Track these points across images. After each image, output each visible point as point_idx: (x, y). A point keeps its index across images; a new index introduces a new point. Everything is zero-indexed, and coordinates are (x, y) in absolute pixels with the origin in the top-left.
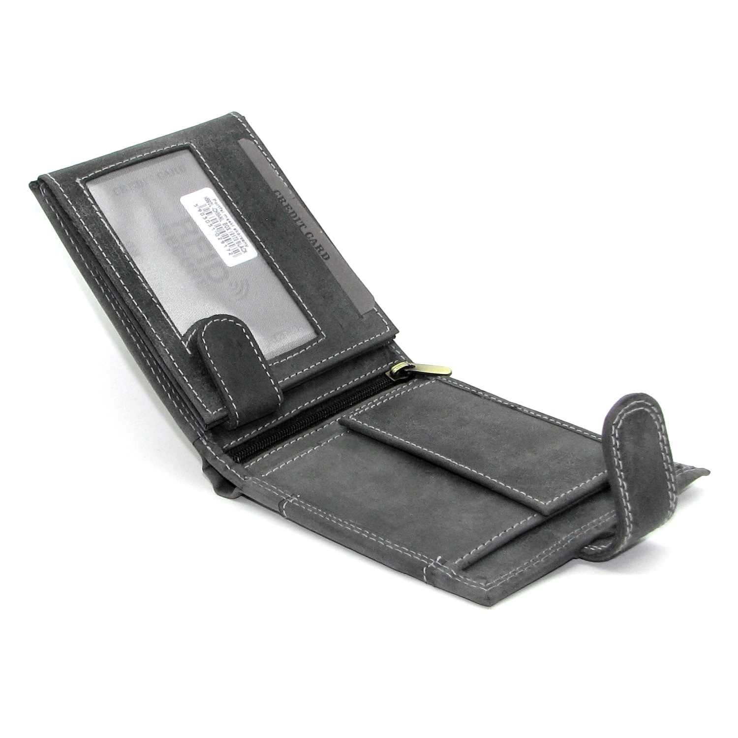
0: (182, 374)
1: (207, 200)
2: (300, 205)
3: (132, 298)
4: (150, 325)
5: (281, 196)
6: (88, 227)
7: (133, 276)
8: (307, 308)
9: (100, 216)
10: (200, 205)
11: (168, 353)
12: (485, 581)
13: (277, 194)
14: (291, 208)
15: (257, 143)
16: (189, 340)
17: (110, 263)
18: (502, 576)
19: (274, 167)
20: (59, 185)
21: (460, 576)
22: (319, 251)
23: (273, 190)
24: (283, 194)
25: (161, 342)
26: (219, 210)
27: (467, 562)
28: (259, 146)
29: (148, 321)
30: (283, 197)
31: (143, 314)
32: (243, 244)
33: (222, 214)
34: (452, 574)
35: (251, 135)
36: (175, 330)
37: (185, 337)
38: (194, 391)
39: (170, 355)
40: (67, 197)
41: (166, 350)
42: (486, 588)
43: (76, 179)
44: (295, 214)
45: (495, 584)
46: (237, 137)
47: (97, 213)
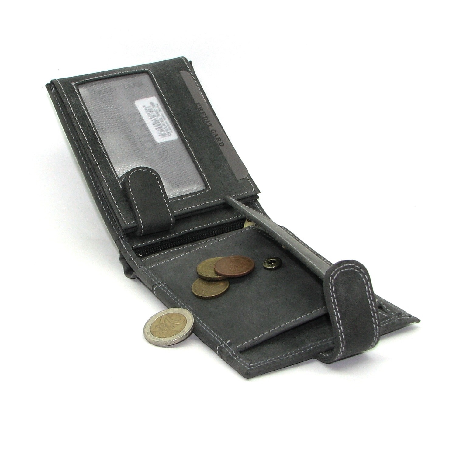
0: (114, 199)
1: (152, 104)
2: (211, 113)
3: (92, 152)
4: (100, 169)
5: (200, 107)
6: (73, 110)
7: (95, 140)
8: (202, 172)
9: (83, 105)
10: (147, 106)
11: (108, 186)
12: (250, 362)
13: (198, 105)
14: (205, 115)
15: (192, 75)
16: (122, 180)
17: (83, 132)
18: (262, 361)
19: (200, 90)
20: (61, 85)
21: (237, 356)
22: (218, 141)
23: (196, 103)
24: (202, 106)
25: (105, 180)
26: (158, 110)
27: (244, 347)
28: (193, 77)
29: (99, 167)
30: (201, 107)
31: (97, 163)
32: (169, 131)
33: (160, 113)
34: (233, 354)
35: (189, 69)
36: (115, 174)
37: (120, 179)
38: (119, 209)
39: (108, 187)
40: (64, 92)
41: (107, 184)
42: (249, 367)
43: (72, 83)
44: (207, 118)
45: (255, 365)
46: (179, 69)
47: (81, 103)
